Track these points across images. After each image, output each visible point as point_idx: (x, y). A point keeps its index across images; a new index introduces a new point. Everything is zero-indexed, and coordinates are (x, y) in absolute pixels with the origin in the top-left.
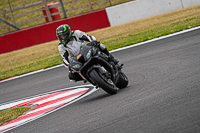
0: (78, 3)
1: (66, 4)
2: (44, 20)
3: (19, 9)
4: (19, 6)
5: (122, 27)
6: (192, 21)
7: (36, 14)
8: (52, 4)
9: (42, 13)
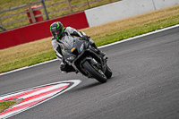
0: (59, 6)
1: (49, 7)
2: (28, 21)
3: (5, 11)
4: (5, 9)
5: (99, 27)
6: (164, 22)
7: (21, 15)
8: (35, 6)
9: (26, 15)
